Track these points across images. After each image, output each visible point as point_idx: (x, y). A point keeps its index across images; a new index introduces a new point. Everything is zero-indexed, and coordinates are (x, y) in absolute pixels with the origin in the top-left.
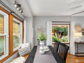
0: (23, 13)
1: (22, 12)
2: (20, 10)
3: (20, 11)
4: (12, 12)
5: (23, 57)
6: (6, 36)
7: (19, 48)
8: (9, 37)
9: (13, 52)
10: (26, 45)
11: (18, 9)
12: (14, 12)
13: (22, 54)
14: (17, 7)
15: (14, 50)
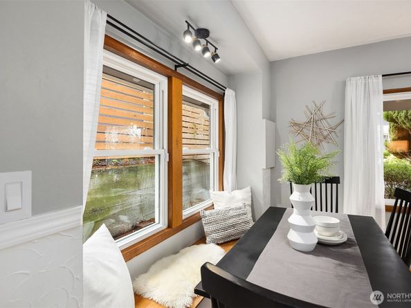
0: (218, 61)
1: (215, 57)
2: (205, 50)
3: (208, 55)
4: (180, 66)
5: (219, 247)
6: (159, 155)
7: (206, 209)
8: (168, 160)
9: (184, 218)
10: (233, 198)
11: (199, 48)
12: (185, 65)
13: (214, 236)
14: (196, 43)
15: (187, 212)
